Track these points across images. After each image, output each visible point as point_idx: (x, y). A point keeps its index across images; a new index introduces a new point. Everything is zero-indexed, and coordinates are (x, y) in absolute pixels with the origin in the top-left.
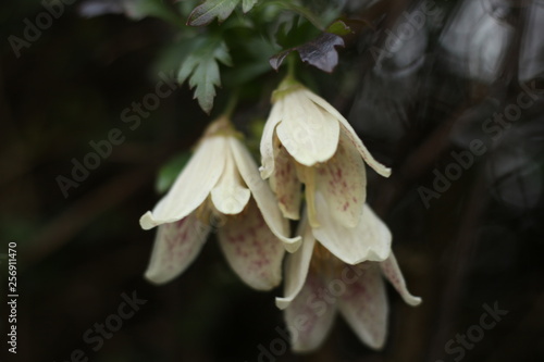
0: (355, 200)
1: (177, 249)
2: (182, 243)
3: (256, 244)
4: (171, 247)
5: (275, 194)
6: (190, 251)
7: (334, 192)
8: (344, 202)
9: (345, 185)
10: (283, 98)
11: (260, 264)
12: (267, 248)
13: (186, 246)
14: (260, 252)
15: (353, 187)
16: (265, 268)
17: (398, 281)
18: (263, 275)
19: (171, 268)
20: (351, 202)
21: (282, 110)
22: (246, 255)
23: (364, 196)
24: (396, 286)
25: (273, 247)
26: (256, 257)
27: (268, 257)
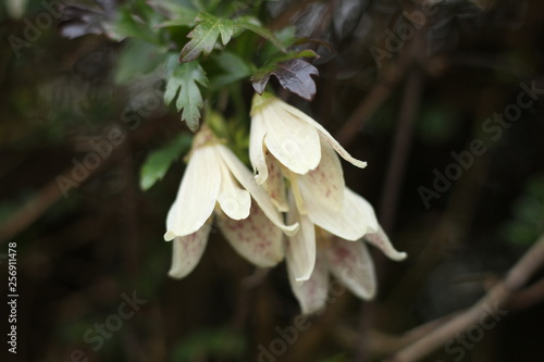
0: (335, 188)
1: (191, 247)
2: (193, 240)
3: (254, 228)
4: (186, 246)
5: (267, 192)
6: (200, 244)
7: (315, 182)
8: (325, 190)
9: (323, 175)
10: (261, 111)
11: (262, 246)
12: (266, 231)
13: (197, 242)
14: (259, 235)
15: (331, 176)
16: (267, 249)
17: (382, 243)
18: (268, 255)
19: (189, 263)
20: (332, 189)
21: (264, 122)
22: (248, 240)
23: (343, 183)
24: (382, 247)
25: (271, 230)
26: (257, 240)
27: (268, 239)
